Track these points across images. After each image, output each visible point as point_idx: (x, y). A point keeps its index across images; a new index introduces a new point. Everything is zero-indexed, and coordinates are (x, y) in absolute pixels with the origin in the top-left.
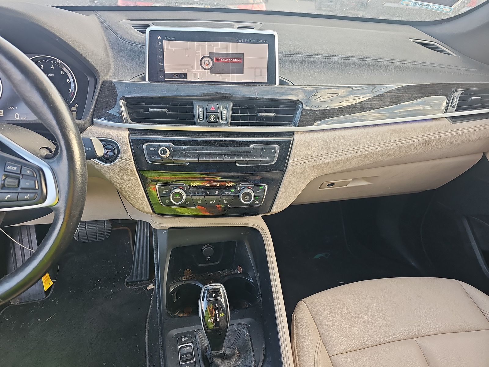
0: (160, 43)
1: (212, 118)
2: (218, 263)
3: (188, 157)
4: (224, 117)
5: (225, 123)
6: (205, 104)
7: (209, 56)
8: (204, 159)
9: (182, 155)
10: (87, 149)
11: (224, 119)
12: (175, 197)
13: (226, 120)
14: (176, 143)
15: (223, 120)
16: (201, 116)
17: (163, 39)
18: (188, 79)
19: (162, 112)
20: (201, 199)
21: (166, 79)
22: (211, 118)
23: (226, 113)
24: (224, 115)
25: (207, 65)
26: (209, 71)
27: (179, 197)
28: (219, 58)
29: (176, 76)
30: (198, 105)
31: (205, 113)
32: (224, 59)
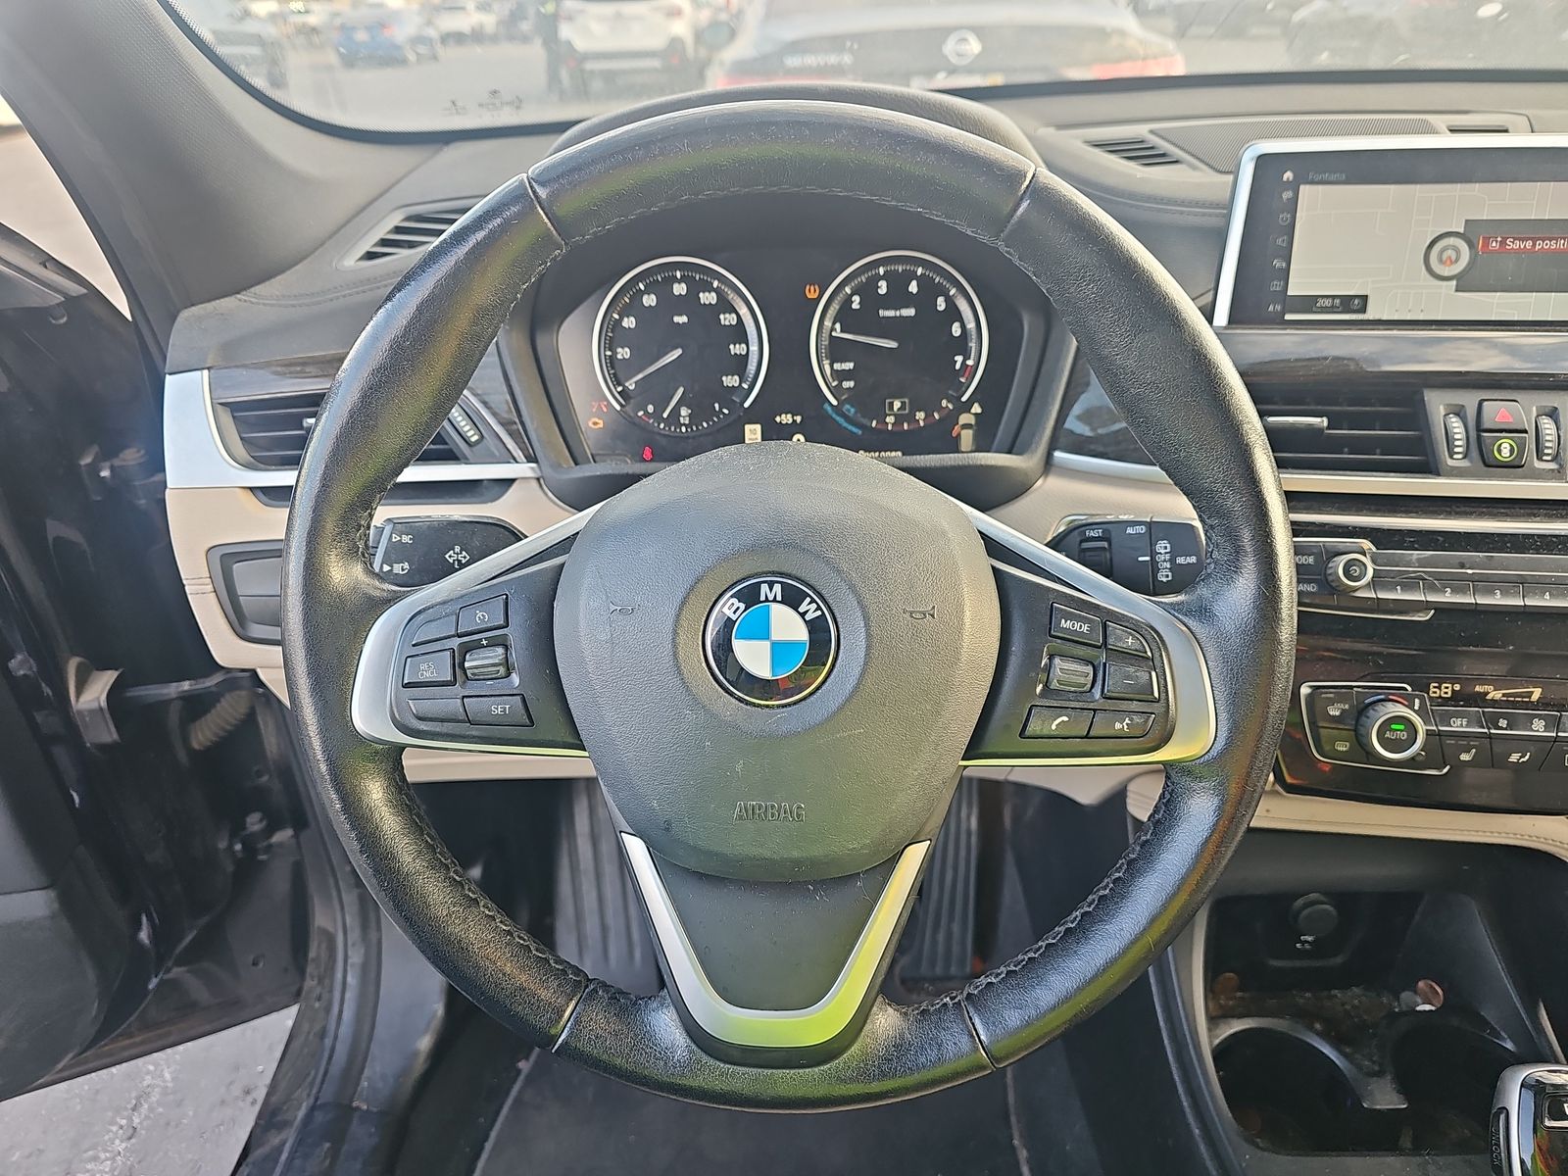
0: (1287, 195)
1: (1506, 452)
2: (1339, 960)
3: (1432, 588)
4: (1548, 448)
5: (1553, 470)
6: (1469, 399)
7: (1462, 230)
8: (1497, 600)
9: (1409, 584)
10: (1180, 560)
11: (1548, 455)
12: (1388, 735)
13: (1555, 458)
14: (1382, 538)
15: (1545, 458)
16: (1457, 443)
17: (1300, 180)
18: (1371, 314)
19: (1310, 428)
20: (1474, 747)
21: (1288, 317)
22: (1499, 451)
23: (1554, 431)
24: (1549, 441)
25: (1448, 262)
26: (1454, 282)
27: (1404, 736)
28: (1499, 239)
29: (1327, 303)
30: (1444, 405)
31: (1473, 434)
32: (1519, 239)
